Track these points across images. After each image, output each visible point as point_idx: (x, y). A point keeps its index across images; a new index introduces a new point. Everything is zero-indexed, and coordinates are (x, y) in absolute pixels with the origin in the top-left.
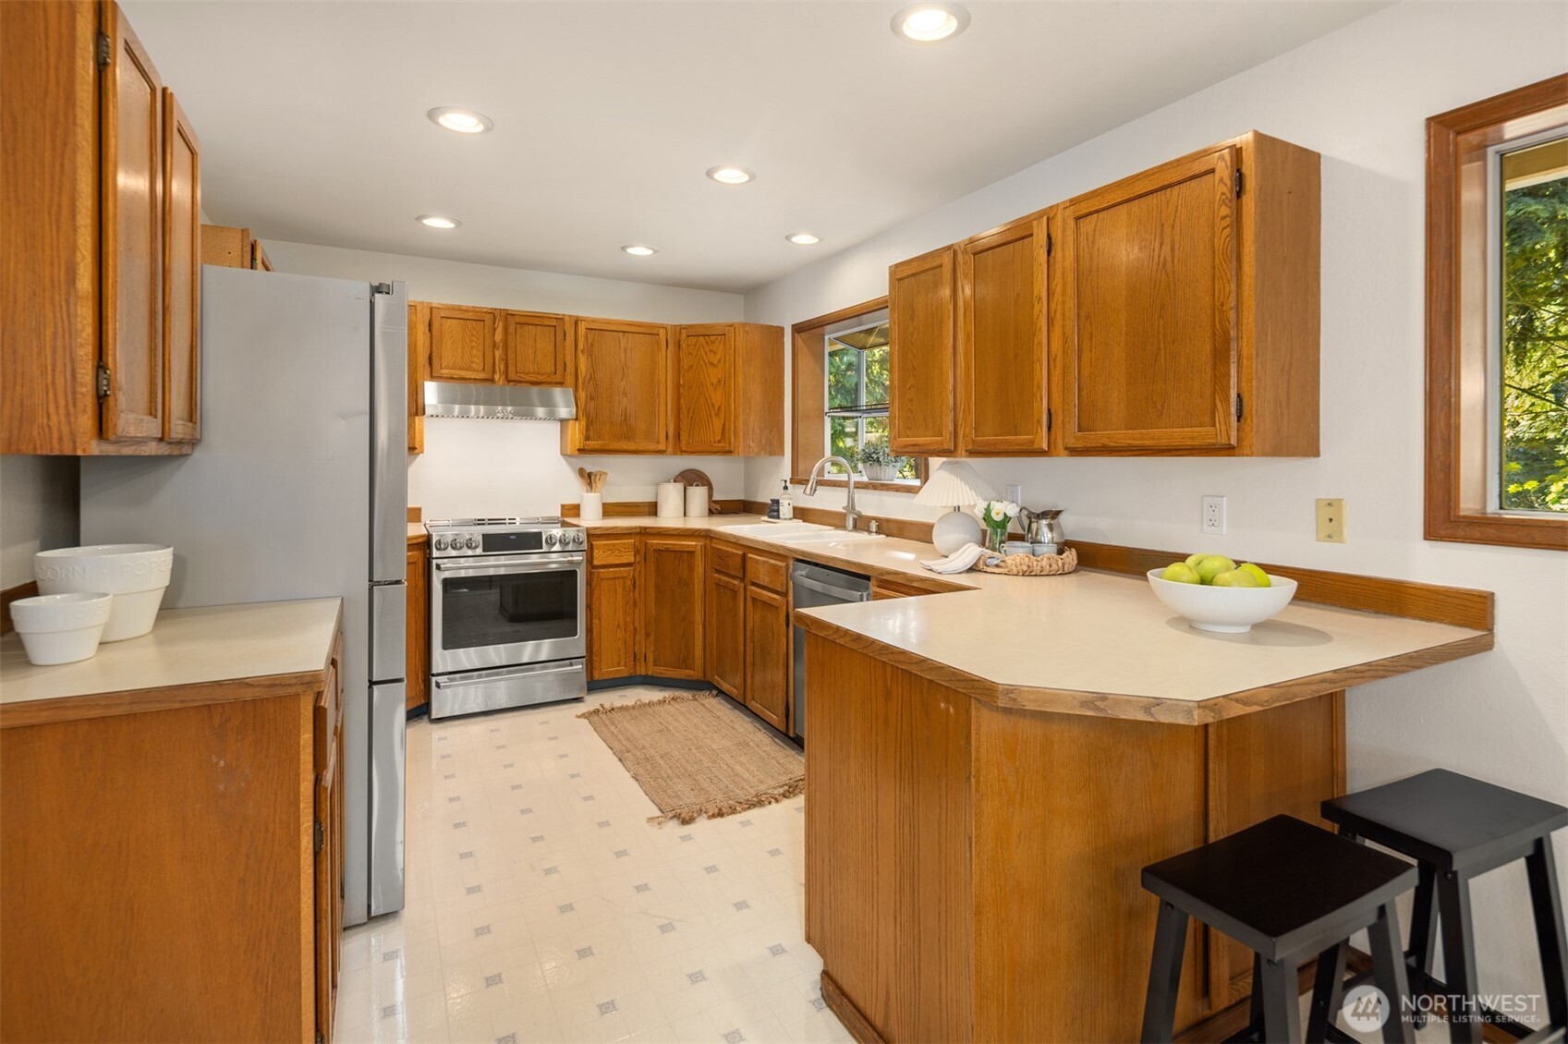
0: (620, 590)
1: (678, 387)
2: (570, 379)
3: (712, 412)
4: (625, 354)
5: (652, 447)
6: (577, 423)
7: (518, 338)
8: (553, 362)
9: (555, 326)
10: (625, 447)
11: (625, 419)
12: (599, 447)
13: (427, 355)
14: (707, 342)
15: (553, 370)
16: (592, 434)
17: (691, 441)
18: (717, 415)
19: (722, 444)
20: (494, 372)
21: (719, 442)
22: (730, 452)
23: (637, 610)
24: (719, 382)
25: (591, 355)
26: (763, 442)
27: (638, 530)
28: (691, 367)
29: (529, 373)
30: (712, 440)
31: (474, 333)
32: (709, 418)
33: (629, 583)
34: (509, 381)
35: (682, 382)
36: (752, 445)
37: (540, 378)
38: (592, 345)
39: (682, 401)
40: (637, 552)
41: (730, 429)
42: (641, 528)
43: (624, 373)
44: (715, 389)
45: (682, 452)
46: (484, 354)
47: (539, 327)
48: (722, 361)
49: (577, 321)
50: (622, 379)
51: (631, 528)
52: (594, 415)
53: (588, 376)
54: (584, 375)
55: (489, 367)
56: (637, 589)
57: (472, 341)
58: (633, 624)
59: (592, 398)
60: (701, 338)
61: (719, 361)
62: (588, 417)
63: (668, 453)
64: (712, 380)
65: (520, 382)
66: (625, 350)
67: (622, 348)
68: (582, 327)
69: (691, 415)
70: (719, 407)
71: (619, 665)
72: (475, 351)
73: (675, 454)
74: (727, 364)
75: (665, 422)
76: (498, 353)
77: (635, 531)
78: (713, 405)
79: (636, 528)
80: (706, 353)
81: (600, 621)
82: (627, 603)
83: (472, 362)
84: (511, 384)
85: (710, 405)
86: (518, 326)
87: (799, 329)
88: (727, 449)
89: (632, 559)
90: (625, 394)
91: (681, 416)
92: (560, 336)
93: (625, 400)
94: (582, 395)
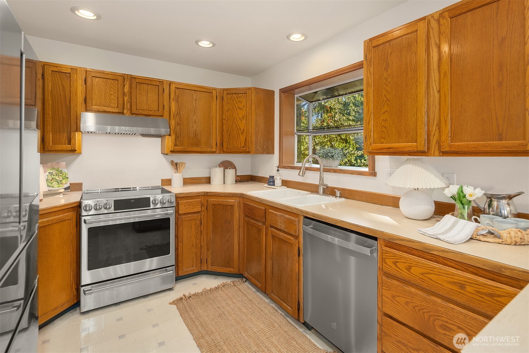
0: (193, 227)
1: (222, 119)
2: (166, 114)
3: (240, 132)
4: (196, 102)
5: (209, 150)
6: (170, 137)
7: (137, 90)
8: (157, 104)
9: (158, 86)
10: (195, 150)
11: (195, 135)
12: (181, 150)
13: (84, 98)
14: (237, 97)
15: (157, 108)
16: (178, 143)
17: (229, 147)
18: (242, 133)
19: (245, 149)
20: (124, 108)
21: (243, 147)
22: (249, 152)
23: (202, 236)
24: (243, 117)
25: (178, 102)
26: (265, 148)
27: (203, 194)
28: (229, 109)
29: (144, 110)
30: (240, 146)
31: (112, 86)
32: (238, 135)
33: (198, 222)
34: (132, 114)
35: (224, 117)
36: (259, 149)
37: (150, 113)
38: (178, 96)
39: (224, 127)
40: (202, 205)
41: (248, 141)
42: (204, 192)
43: (195, 112)
44: (241, 121)
45: (224, 152)
46: (118, 99)
47: (149, 85)
48: (245, 106)
49: (170, 83)
50: (194, 115)
51: (200, 193)
52: (179, 133)
53: (176, 113)
54: (174, 112)
55: (121, 106)
56: (202, 225)
57: (111, 91)
58: (200, 244)
59: (178, 124)
60: (234, 95)
61: (243, 107)
62: (176, 134)
63: (217, 153)
64: (240, 116)
65: (139, 114)
66: (196, 100)
67: (194, 99)
68: (173, 87)
69: (229, 134)
70: (243, 130)
71: (193, 267)
72: (112, 97)
73: (220, 153)
74: (248, 108)
75: (215, 138)
76: (126, 99)
77: (201, 194)
78: (240, 129)
79: (202, 192)
80: (237, 103)
81: (183, 244)
82: (197, 233)
83: (111, 103)
84: (133, 115)
85: (239, 128)
86: (137, 84)
87: (284, 91)
88: (247, 151)
89: (200, 209)
90: (195, 122)
91: (224, 134)
92: (161, 90)
93: (195, 125)
94: (173, 122)
